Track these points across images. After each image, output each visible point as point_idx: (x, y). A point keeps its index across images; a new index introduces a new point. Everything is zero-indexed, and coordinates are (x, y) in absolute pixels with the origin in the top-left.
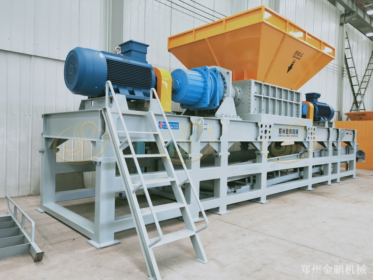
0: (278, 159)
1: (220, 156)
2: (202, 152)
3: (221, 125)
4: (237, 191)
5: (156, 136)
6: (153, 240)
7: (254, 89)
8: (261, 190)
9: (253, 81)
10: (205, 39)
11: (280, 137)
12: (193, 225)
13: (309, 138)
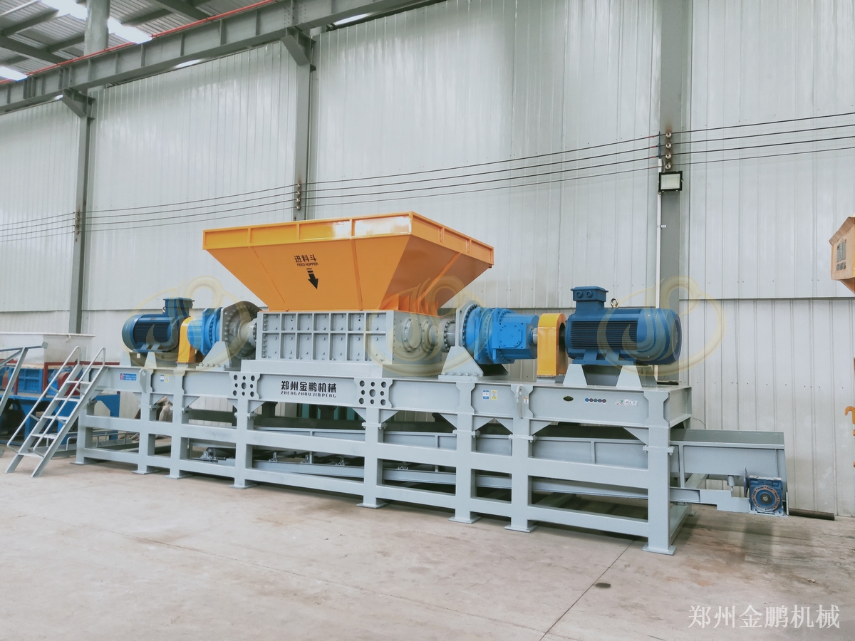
7: (261, 325)
9: (261, 314)
11: (283, 395)
13: (361, 401)
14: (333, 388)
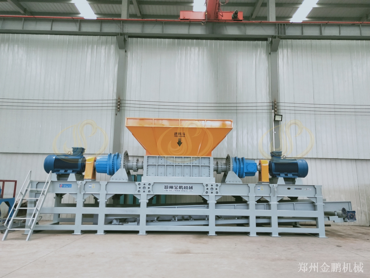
1: (99, 201)
9: (146, 156)
13: (207, 192)
14: (192, 188)
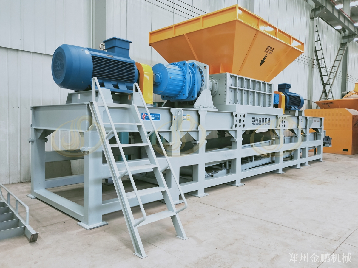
0: (252, 146)
1: (198, 144)
2: (181, 140)
3: (199, 116)
4: (214, 175)
5: (139, 127)
6: (138, 220)
7: (229, 82)
8: (236, 174)
9: (228, 74)
10: (183, 35)
11: (253, 125)
12: (174, 207)
13: (280, 126)
14: (269, 120)
